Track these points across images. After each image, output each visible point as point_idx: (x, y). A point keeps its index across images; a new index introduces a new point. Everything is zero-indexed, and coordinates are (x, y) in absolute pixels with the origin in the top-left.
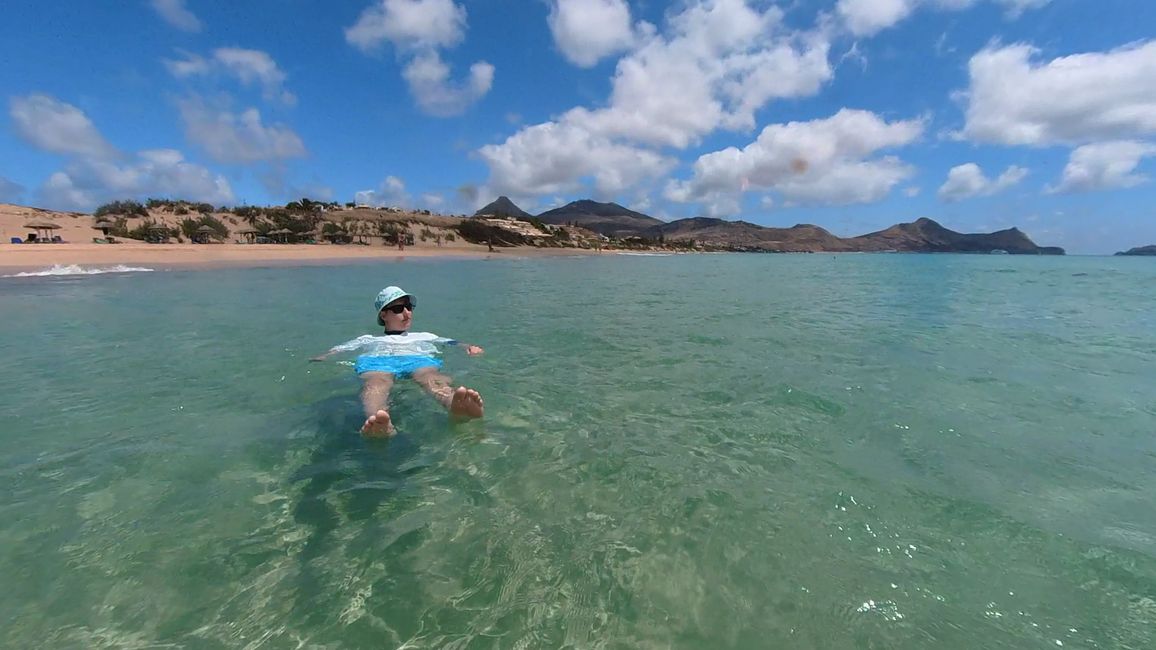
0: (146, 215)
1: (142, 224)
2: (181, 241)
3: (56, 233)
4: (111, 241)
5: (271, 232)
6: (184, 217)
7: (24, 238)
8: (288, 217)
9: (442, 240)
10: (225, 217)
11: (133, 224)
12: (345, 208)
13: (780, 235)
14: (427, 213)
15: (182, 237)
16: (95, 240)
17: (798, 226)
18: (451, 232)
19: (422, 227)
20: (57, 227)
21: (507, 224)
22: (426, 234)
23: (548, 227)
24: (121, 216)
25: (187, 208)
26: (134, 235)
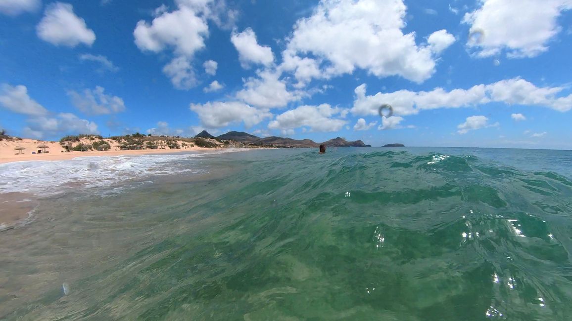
0: (79, 141)
1: (78, 144)
2: (92, 150)
3: (47, 150)
4: (68, 151)
5: (128, 146)
6: (93, 141)
7: (37, 152)
8: (132, 140)
9: (189, 146)
10: (108, 141)
11: (74, 145)
12: (147, 136)
13: (300, 142)
14: (179, 137)
15: (93, 149)
16: (62, 151)
17: (305, 139)
18: (192, 143)
19: (182, 142)
20: (47, 147)
21: (207, 140)
22: (183, 145)
23: (222, 141)
24: (70, 142)
25: (94, 137)
26: (76, 149)
